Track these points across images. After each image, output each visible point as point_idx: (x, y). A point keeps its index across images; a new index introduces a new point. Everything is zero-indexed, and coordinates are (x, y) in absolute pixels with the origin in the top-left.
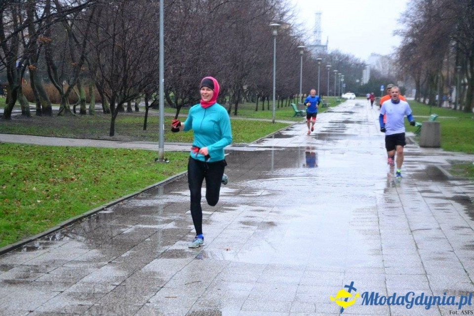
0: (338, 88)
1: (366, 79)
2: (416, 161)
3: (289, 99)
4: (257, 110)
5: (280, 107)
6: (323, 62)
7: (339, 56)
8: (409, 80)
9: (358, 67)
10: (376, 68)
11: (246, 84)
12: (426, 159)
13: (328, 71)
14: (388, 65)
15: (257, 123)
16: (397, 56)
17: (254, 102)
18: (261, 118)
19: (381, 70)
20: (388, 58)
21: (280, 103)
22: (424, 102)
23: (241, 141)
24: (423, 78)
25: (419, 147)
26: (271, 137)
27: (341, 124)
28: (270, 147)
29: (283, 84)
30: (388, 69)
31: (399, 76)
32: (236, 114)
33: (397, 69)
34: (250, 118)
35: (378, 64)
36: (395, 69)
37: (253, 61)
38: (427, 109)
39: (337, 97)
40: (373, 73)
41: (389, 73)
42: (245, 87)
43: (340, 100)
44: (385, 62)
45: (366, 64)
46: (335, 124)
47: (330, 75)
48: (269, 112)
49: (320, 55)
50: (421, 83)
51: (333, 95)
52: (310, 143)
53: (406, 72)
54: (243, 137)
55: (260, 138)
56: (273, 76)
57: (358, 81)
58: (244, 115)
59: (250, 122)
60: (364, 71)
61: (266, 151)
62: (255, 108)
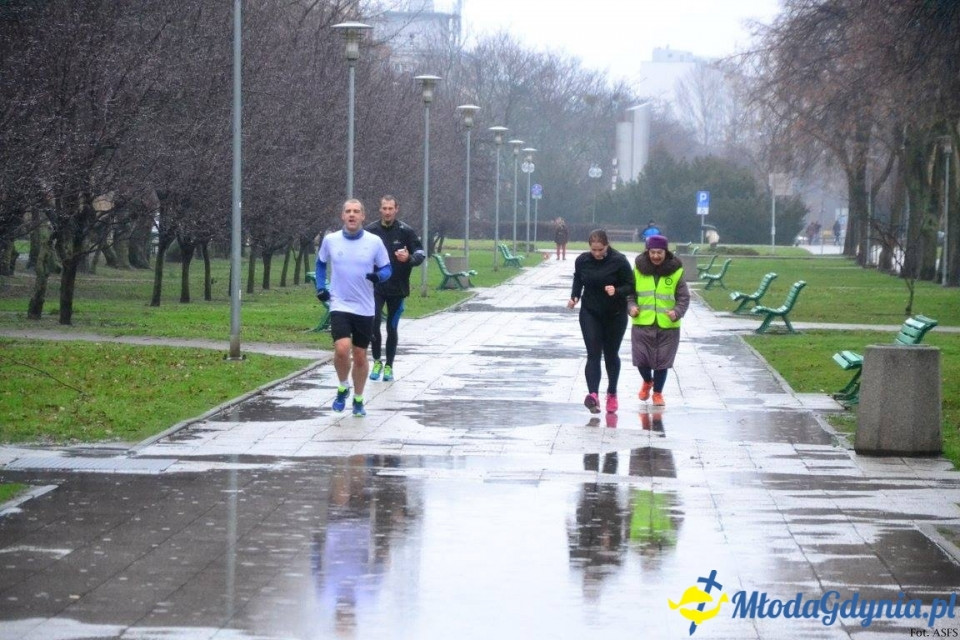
0: (510, 202)
1: (631, 163)
2: (839, 511)
3: (294, 254)
4: (156, 300)
5: (258, 288)
6: (443, 87)
7: (512, 59)
8: (818, 167)
9: (598, 108)
10: (677, 113)
11: (109, 187)
12: (878, 501)
13: (467, 127)
14: (730, 102)
15: (162, 358)
16: (765, 62)
17: (142, 266)
18: (179, 336)
19: (696, 125)
20: (727, 69)
21: (259, 268)
22: (886, 262)
23: (103, 436)
24: (878, 158)
25: (852, 454)
26: (226, 418)
27: (524, 360)
28: (226, 458)
29: (270, 189)
30: (728, 120)
31: (775, 149)
32: (66, 316)
33: (764, 118)
34: (130, 334)
35: (682, 98)
36: (758, 117)
37: (143, 88)
38: (898, 292)
39: (504, 244)
40: (662, 135)
41: (733, 136)
42: (103, 204)
43: (521, 256)
44: (713, 86)
45: (633, 96)
46: (499, 359)
47: (474, 145)
48: (212, 309)
49: (430, 58)
50: (869, 183)
51: (491, 236)
52: (397, 441)
53: (804, 130)
54: (110, 415)
55: (183, 423)
56: (229, 150)
57: (596, 172)
58: (102, 323)
59: (134, 354)
60: (624, 130)
61: (212, 473)
62: (151, 292)
